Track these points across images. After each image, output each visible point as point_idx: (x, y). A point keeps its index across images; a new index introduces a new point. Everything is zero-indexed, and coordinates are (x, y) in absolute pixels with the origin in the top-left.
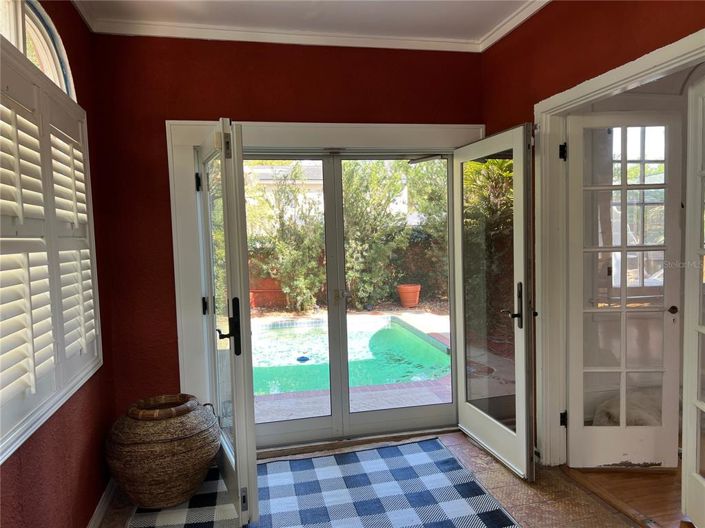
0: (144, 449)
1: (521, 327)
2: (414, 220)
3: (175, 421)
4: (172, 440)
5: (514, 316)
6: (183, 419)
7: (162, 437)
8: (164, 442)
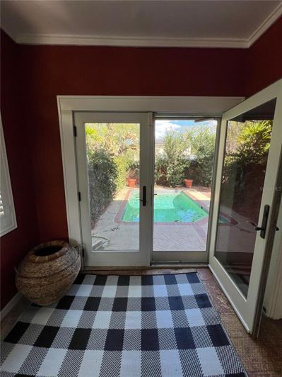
0: (25, 281)
1: (264, 238)
2: (193, 157)
3: (46, 265)
4: (41, 278)
5: (258, 229)
6: (52, 263)
7: (36, 276)
8: (37, 278)
